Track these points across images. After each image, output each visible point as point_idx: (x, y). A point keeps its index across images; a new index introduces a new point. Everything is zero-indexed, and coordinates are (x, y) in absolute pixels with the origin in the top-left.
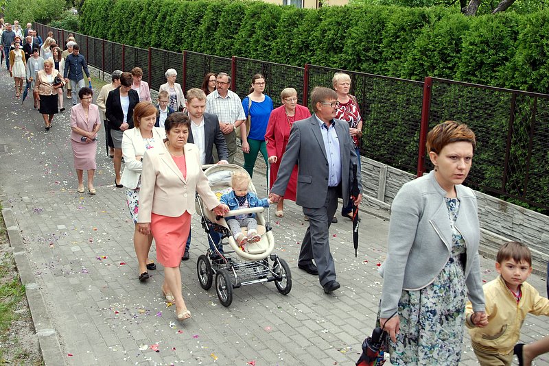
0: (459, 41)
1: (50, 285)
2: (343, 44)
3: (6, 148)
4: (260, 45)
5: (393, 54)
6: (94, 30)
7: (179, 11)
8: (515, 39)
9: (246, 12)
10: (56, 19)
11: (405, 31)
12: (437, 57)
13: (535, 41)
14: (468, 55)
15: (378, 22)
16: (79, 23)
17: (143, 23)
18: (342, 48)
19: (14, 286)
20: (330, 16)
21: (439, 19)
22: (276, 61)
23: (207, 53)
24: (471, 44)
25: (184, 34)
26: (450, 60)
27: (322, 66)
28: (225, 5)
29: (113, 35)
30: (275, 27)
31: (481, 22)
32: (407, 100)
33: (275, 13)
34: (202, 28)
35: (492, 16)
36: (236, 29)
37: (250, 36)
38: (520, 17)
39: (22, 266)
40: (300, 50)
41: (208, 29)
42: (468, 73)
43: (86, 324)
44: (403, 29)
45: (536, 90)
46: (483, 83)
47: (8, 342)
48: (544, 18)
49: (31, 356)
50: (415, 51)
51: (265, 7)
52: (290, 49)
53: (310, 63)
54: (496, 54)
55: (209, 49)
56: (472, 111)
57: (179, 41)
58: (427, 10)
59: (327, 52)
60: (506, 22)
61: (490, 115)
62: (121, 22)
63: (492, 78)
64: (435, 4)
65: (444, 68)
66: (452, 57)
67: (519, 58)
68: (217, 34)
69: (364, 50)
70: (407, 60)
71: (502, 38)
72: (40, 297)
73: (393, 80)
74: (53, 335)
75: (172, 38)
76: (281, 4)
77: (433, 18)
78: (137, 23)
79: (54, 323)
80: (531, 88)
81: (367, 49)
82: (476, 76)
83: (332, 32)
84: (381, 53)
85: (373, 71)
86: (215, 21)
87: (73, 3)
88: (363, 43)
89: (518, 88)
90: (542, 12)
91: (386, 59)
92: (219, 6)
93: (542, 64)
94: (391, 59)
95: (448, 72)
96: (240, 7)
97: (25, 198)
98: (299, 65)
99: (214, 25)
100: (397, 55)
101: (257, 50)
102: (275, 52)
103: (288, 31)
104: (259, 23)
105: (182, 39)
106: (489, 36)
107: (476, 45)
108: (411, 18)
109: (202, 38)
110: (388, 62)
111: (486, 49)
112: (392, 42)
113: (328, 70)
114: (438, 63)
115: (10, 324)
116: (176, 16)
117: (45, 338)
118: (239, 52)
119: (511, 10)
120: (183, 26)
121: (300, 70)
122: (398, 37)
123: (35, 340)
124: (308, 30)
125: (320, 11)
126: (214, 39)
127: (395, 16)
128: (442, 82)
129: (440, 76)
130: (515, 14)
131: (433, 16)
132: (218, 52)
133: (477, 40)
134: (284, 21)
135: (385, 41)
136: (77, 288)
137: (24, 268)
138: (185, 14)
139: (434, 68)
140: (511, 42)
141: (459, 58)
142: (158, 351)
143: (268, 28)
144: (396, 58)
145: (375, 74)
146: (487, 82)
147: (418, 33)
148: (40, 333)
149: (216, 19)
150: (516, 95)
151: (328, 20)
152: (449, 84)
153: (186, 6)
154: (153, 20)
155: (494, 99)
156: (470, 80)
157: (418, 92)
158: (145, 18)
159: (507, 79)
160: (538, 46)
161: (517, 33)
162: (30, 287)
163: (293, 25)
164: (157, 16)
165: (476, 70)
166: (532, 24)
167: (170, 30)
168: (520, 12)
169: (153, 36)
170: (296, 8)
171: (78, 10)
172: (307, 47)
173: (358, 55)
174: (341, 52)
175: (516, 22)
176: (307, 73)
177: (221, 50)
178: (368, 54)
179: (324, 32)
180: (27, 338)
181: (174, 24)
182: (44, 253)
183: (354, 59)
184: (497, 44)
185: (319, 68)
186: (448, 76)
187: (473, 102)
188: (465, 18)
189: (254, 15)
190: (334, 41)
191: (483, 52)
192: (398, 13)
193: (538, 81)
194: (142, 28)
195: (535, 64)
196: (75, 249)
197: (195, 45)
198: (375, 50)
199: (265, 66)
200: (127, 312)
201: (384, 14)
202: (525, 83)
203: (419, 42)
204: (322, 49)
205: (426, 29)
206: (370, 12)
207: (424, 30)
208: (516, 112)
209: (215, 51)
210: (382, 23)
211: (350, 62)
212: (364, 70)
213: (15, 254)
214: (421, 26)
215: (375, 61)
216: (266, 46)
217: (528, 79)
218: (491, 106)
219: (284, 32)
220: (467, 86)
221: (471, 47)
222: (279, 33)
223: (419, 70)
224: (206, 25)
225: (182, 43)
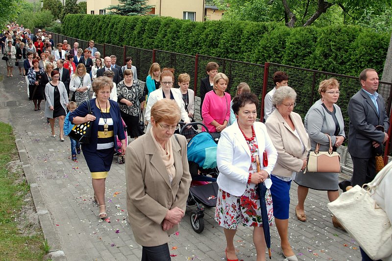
0: (284, 42)
1: (45, 184)
2: (218, 43)
3: (18, 103)
4: (170, 43)
5: (247, 49)
6: (71, 33)
7: (122, 22)
8: (316, 42)
9: (161, 23)
10: (48, 26)
11: (254, 35)
12: (272, 51)
13: (326, 43)
14: (289, 50)
15: (239, 30)
16: (62, 29)
17: (100, 29)
18: (218, 45)
19: (23, 185)
20: (211, 26)
21: (273, 29)
22: (179, 52)
23: (138, 47)
24: (291, 44)
25: (124, 36)
26: (279, 53)
27: (206, 55)
28: (149, 19)
29: (82, 36)
30: (178, 32)
31: (297, 31)
32: (255, 76)
33: (179, 24)
34: (135, 32)
35: (302, 28)
36: (156, 33)
37: (164, 37)
38: (318, 29)
39: (28, 173)
40: (193, 46)
41: (139, 33)
42: (289, 60)
43: (66, 207)
44: (253, 34)
45: (327, 71)
46: (298, 66)
47: (20, 218)
48: (331, 30)
49: (34, 226)
50: (260, 47)
51: (173, 20)
52: (187, 45)
53: (199, 53)
54: (305, 50)
55: (139, 45)
56: (291, 82)
57: (121, 40)
58: (267, 24)
59: (209, 47)
60: (311, 32)
61: (301, 84)
62: (87, 28)
63: (302, 63)
64: (271, 21)
65: (276, 57)
66: (280, 51)
67: (318, 52)
68: (144, 36)
69: (230, 46)
70: (255, 53)
71: (308, 41)
72: (39, 192)
73: (247, 64)
74: (47, 213)
75: (118, 38)
76: (182, 19)
77: (270, 29)
78: (97, 29)
79: (47, 207)
80: (324, 70)
81: (232, 46)
82: (294, 62)
83: (212, 35)
84: (240, 48)
85: (236, 59)
86: (143, 28)
87: (58, 17)
88: (230, 42)
89: (317, 69)
90: (330, 26)
91: (243, 52)
92: (145, 19)
93: (330, 56)
94: (246, 52)
95: (278, 59)
96: (158, 20)
97: (29, 133)
98: (193, 55)
99: (142, 31)
100: (249, 49)
101: (168, 46)
102: (179, 47)
103: (186, 34)
104: (169, 30)
105: (124, 39)
106: (301, 39)
107: (294, 44)
108: (257, 28)
109: (135, 38)
110: (244, 54)
111: (300, 47)
112: (246, 42)
113: (209, 58)
114: (273, 55)
115: (21, 208)
116: (120, 25)
117: (42, 215)
118: (157, 47)
119: (313, 25)
120: (124, 31)
121: (193, 57)
122: (250, 39)
123: (36, 217)
124: (197, 34)
125: (205, 23)
126: (142, 39)
127: (248, 27)
128: (275, 65)
129: (273, 62)
130: (315, 27)
131: (270, 27)
133: (295, 41)
134: (184, 29)
135: (242, 41)
136: (61, 186)
137: (29, 174)
138: (125, 24)
139: (270, 57)
140: (313, 43)
141: (285, 52)
142: (109, 222)
143: (174, 33)
144: (249, 51)
145: (237, 60)
146: (300, 66)
147: (261, 37)
148: (39, 212)
149: (144, 27)
150: (316, 73)
151: (210, 28)
152: (279, 66)
153: (126, 19)
154: (106, 27)
155: (304, 76)
156: (290, 65)
157: (261, 71)
158: (101, 26)
159: (310, 64)
160: (328, 46)
161: (316, 38)
162: (33, 185)
163: (189, 31)
164: (109, 25)
165: (294, 59)
166: (325, 33)
167: (116, 33)
168: (318, 26)
169: (106, 37)
170: (191, 21)
171: (61, 21)
172: (197, 44)
173: (227, 49)
174: (217, 47)
175: (316, 32)
176: (197, 59)
177: (146, 45)
178: (233, 49)
179: (207, 35)
180: (31, 215)
181: (119, 30)
182: (41, 165)
183: (224, 51)
184: (305, 44)
185: (204, 57)
186: (278, 62)
187: (292, 77)
188: (288, 29)
189: (166, 25)
190: (213, 41)
191: (298, 48)
192: (250, 25)
193: (328, 65)
194: (100, 32)
195: (326, 56)
196: (59, 163)
197: (131, 42)
198: (237, 46)
199: (173, 55)
200: (91, 200)
201: (242, 26)
202: (321, 66)
203: (262, 42)
204: (206, 45)
205: (265, 35)
206: (234, 24)
207: (264, 35)
208: (316, 83)
209: (143, 46)
210: (241, 31)
211: (222, 53)
212: (230, 58)
213: (24, 166)
214: (263, 33)
215: (237, 53)
216: (173, 43)
217: (322, 64)
218: (302, 79)
219: (184, 35)
220: (289, 68)
221: (291, 45)
222: (181, 36)
223: (262, 58)
224: (138, 30)
225: (124, 41)
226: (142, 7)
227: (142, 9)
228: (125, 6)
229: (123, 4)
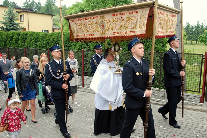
4: (34, 44)
9: (28, 35)
12: (85, 44)
18: (59, 44)
20: (55, 35)
23: (17, 48)
25: (7, 42)
28: (21, 32)
33: (38, 34)
34: (14, 40)
37: (30, 42)
40: (47, 45)
41: (16, 40)
42: (93, 48)
51: (34, 33)
52: (43, 45)
55: (17, 46)
57: (6, 44)
68: (19, 42)
69: (65, 44)
70: (77, 46)
75: (3, 43)
83: (56, 39)
86: (18, 38)
88: (65, 42)
91: (72, 46)
92: (19, 33)
94: (73, 46)
95: (88, 48)
96: (26, 33)
98: (47, 49)
99: (17, 39)
100: (75, 45)
101: (33, 46)
102: (39, 46)
104: (33, 38)
105: (7, 44)
109: (14, 43)
110: (72, 47)
114: (86, 46)
116: (4, 36)
118: (27, 47)
120: (6, 39)
124: (48, 39)
125: (52, 33)
126: (18, 43)
132: (20, 47)
134: (41, 37)
141: (91, 44)
143: (36, 39)
149: (18, 37)
153: (7, 33)
157: (81, 54)
163: (44, 38)
167: (2, 41)
177: (21, 46)
178: (66, 45)
179: (53, 39)
189: (31, 35)
190: (56, 42)
197: (12, 45)
199: (36, 50)
204: (53, 44)
206: (66, 33)
212: (66, 49)
215: (69, 47)
216: (36, 44)
219: (41, 40)
222: (39, 40)
223: (81, 48)
224: (15, 39)
225: (7, 45)
226: (18, 27)
227: (17, 28)
228: (7, 27)
229: (6, 26)
